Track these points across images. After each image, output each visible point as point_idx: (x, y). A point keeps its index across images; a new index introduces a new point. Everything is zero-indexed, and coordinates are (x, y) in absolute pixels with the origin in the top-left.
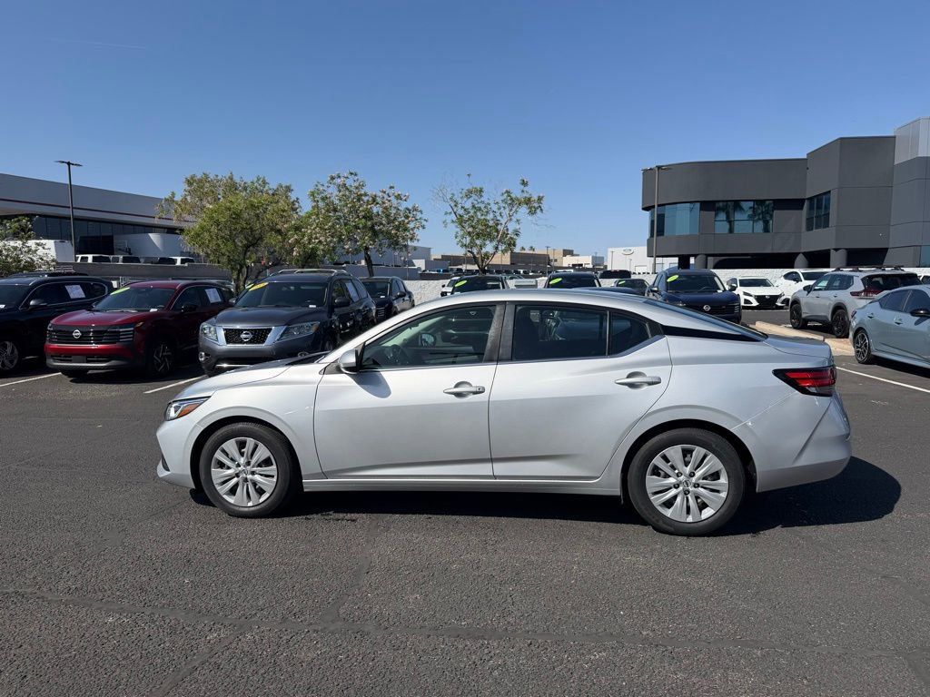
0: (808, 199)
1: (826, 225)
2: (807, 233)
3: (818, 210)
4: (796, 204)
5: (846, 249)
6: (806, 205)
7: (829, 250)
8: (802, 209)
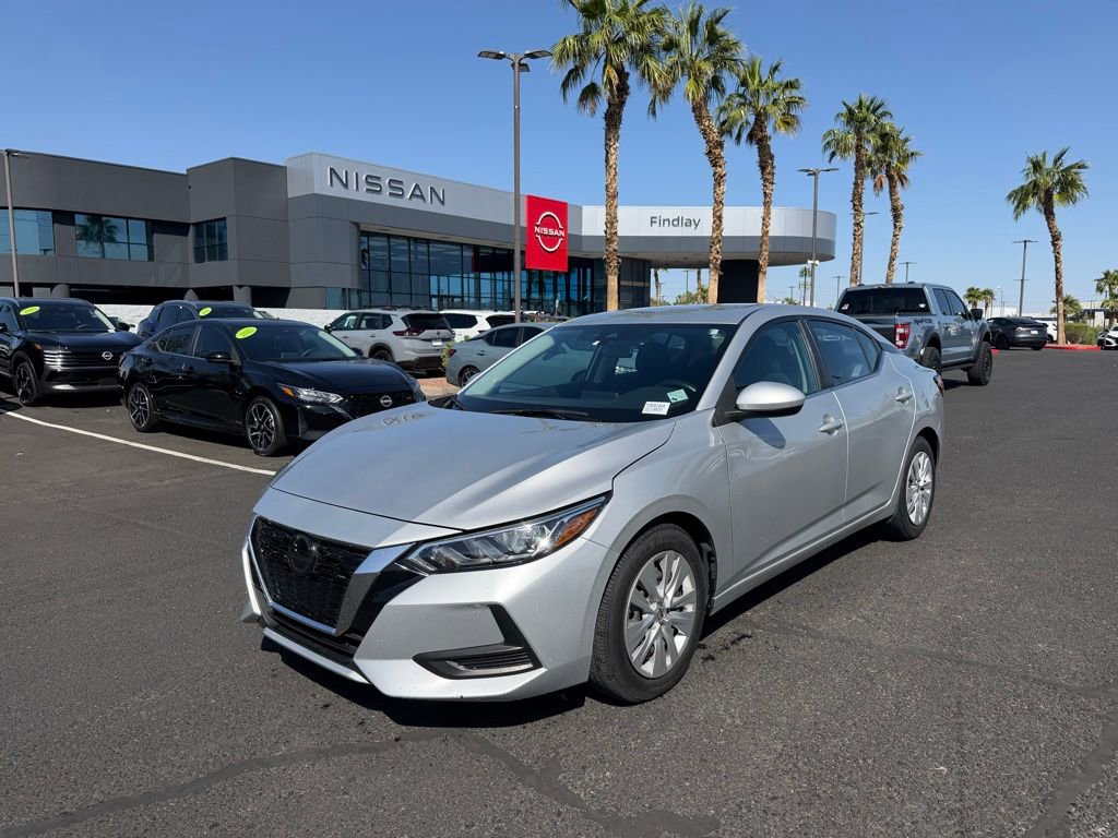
0: (194, 224)
1: (223, 256)
2: (195, 265)
3: (210, 239)
4: (179, 228)
5: (251, 286)
6: (192, 230)
7: (231, 287)
8: (186, 234)
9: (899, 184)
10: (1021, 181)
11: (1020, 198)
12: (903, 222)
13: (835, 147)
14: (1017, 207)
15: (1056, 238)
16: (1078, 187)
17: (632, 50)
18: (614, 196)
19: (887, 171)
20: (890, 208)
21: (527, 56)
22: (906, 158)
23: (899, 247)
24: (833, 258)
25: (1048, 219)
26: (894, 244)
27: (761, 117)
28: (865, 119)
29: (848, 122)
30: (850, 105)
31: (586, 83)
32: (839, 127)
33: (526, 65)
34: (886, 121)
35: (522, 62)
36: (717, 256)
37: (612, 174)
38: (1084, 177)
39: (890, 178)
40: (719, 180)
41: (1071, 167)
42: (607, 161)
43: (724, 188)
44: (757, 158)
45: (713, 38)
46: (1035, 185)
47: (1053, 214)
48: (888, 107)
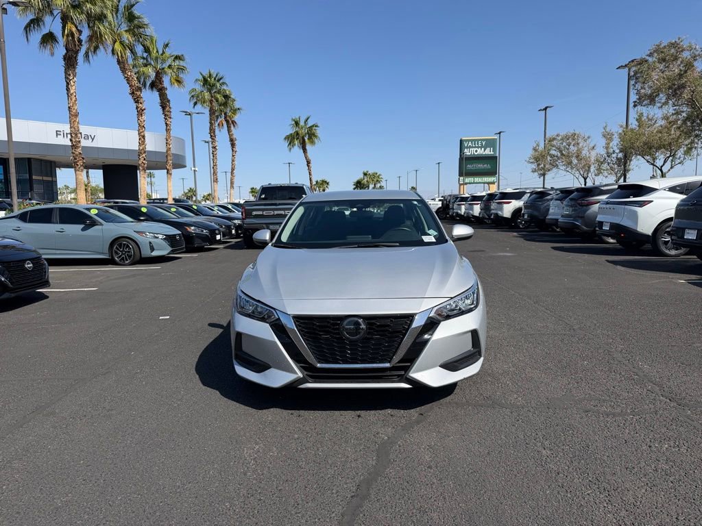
9: (232, 126)
10: (290, 130)
11: (291, 139)
12: (237, 148)
13: (196, 99)
14: (290, 143)
15: (308, 163)
16: (316, 136)
17: (89, 16)
18: (76, 115)
19: (225, 118)
20: (229, 139)
21: (10, 3)
22: (235, 111)
23: (236, 162)
24: (185, 166)
25: (304, 152)
26: (233, 161)
27: (159, 75)
28: (214, 85)
29: (204, 85)
30: (204, 74)
31: (45, 31)
32: (199, 87)
33: (5, 9)
34: (224, 87)
35: (4, 6)
36: (144, 162)
37: (74, 99)
38: (319, 132)
39: (227, 122)
40: (140, 112)
41: (313, 126)
42: (68, 89)
43: (144, 117)
44: (159, 101)
45: (131, 18)
46: (297, 133)
47: (306, 149)
48: (226, 80)
